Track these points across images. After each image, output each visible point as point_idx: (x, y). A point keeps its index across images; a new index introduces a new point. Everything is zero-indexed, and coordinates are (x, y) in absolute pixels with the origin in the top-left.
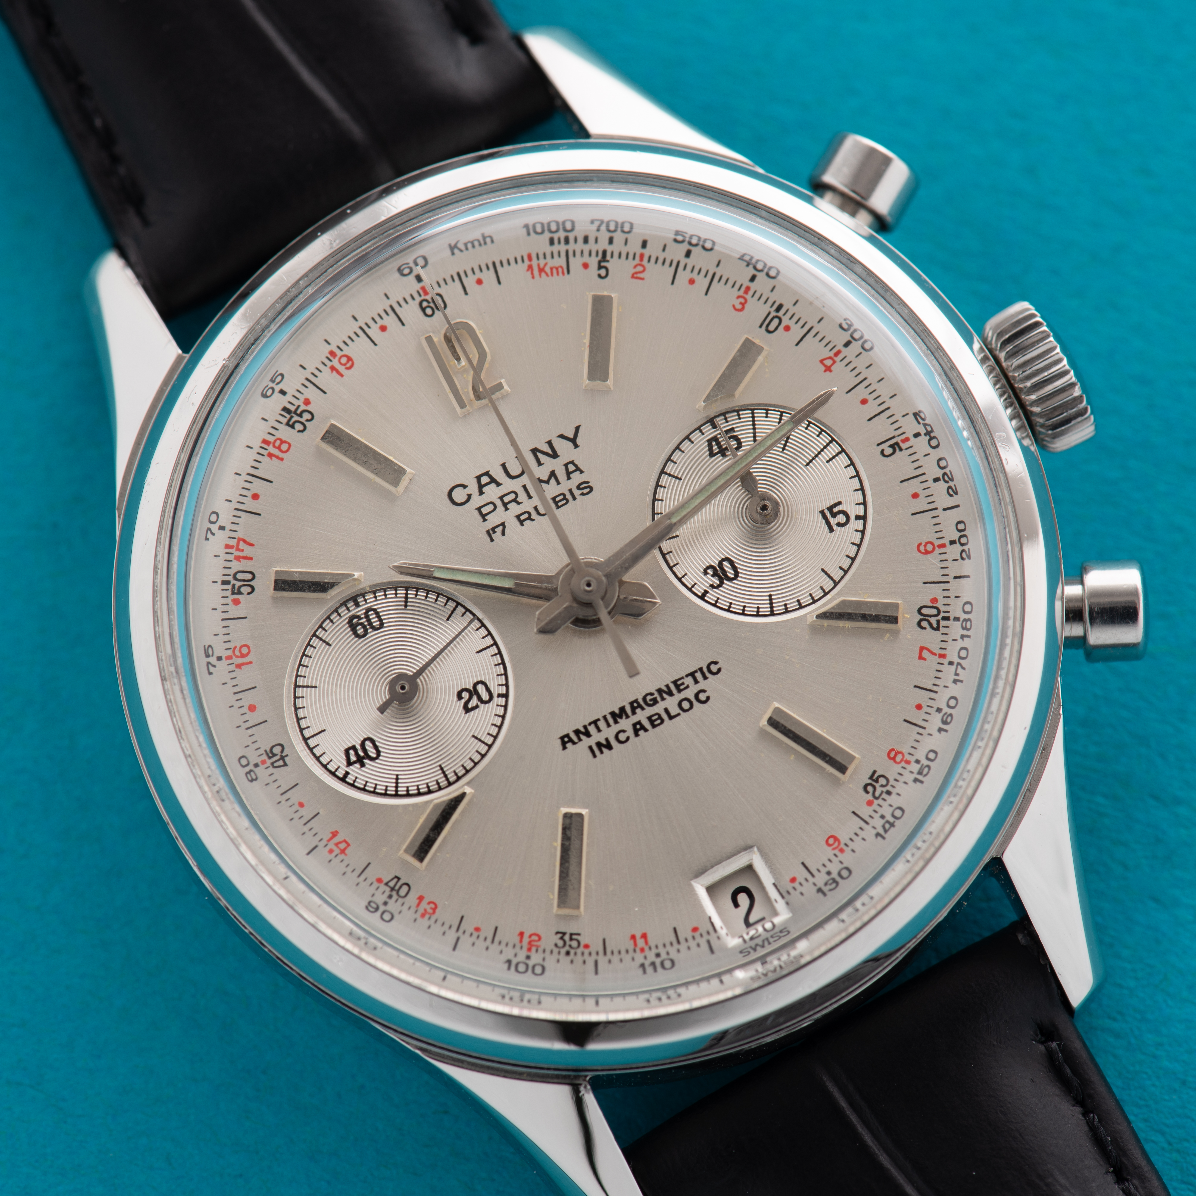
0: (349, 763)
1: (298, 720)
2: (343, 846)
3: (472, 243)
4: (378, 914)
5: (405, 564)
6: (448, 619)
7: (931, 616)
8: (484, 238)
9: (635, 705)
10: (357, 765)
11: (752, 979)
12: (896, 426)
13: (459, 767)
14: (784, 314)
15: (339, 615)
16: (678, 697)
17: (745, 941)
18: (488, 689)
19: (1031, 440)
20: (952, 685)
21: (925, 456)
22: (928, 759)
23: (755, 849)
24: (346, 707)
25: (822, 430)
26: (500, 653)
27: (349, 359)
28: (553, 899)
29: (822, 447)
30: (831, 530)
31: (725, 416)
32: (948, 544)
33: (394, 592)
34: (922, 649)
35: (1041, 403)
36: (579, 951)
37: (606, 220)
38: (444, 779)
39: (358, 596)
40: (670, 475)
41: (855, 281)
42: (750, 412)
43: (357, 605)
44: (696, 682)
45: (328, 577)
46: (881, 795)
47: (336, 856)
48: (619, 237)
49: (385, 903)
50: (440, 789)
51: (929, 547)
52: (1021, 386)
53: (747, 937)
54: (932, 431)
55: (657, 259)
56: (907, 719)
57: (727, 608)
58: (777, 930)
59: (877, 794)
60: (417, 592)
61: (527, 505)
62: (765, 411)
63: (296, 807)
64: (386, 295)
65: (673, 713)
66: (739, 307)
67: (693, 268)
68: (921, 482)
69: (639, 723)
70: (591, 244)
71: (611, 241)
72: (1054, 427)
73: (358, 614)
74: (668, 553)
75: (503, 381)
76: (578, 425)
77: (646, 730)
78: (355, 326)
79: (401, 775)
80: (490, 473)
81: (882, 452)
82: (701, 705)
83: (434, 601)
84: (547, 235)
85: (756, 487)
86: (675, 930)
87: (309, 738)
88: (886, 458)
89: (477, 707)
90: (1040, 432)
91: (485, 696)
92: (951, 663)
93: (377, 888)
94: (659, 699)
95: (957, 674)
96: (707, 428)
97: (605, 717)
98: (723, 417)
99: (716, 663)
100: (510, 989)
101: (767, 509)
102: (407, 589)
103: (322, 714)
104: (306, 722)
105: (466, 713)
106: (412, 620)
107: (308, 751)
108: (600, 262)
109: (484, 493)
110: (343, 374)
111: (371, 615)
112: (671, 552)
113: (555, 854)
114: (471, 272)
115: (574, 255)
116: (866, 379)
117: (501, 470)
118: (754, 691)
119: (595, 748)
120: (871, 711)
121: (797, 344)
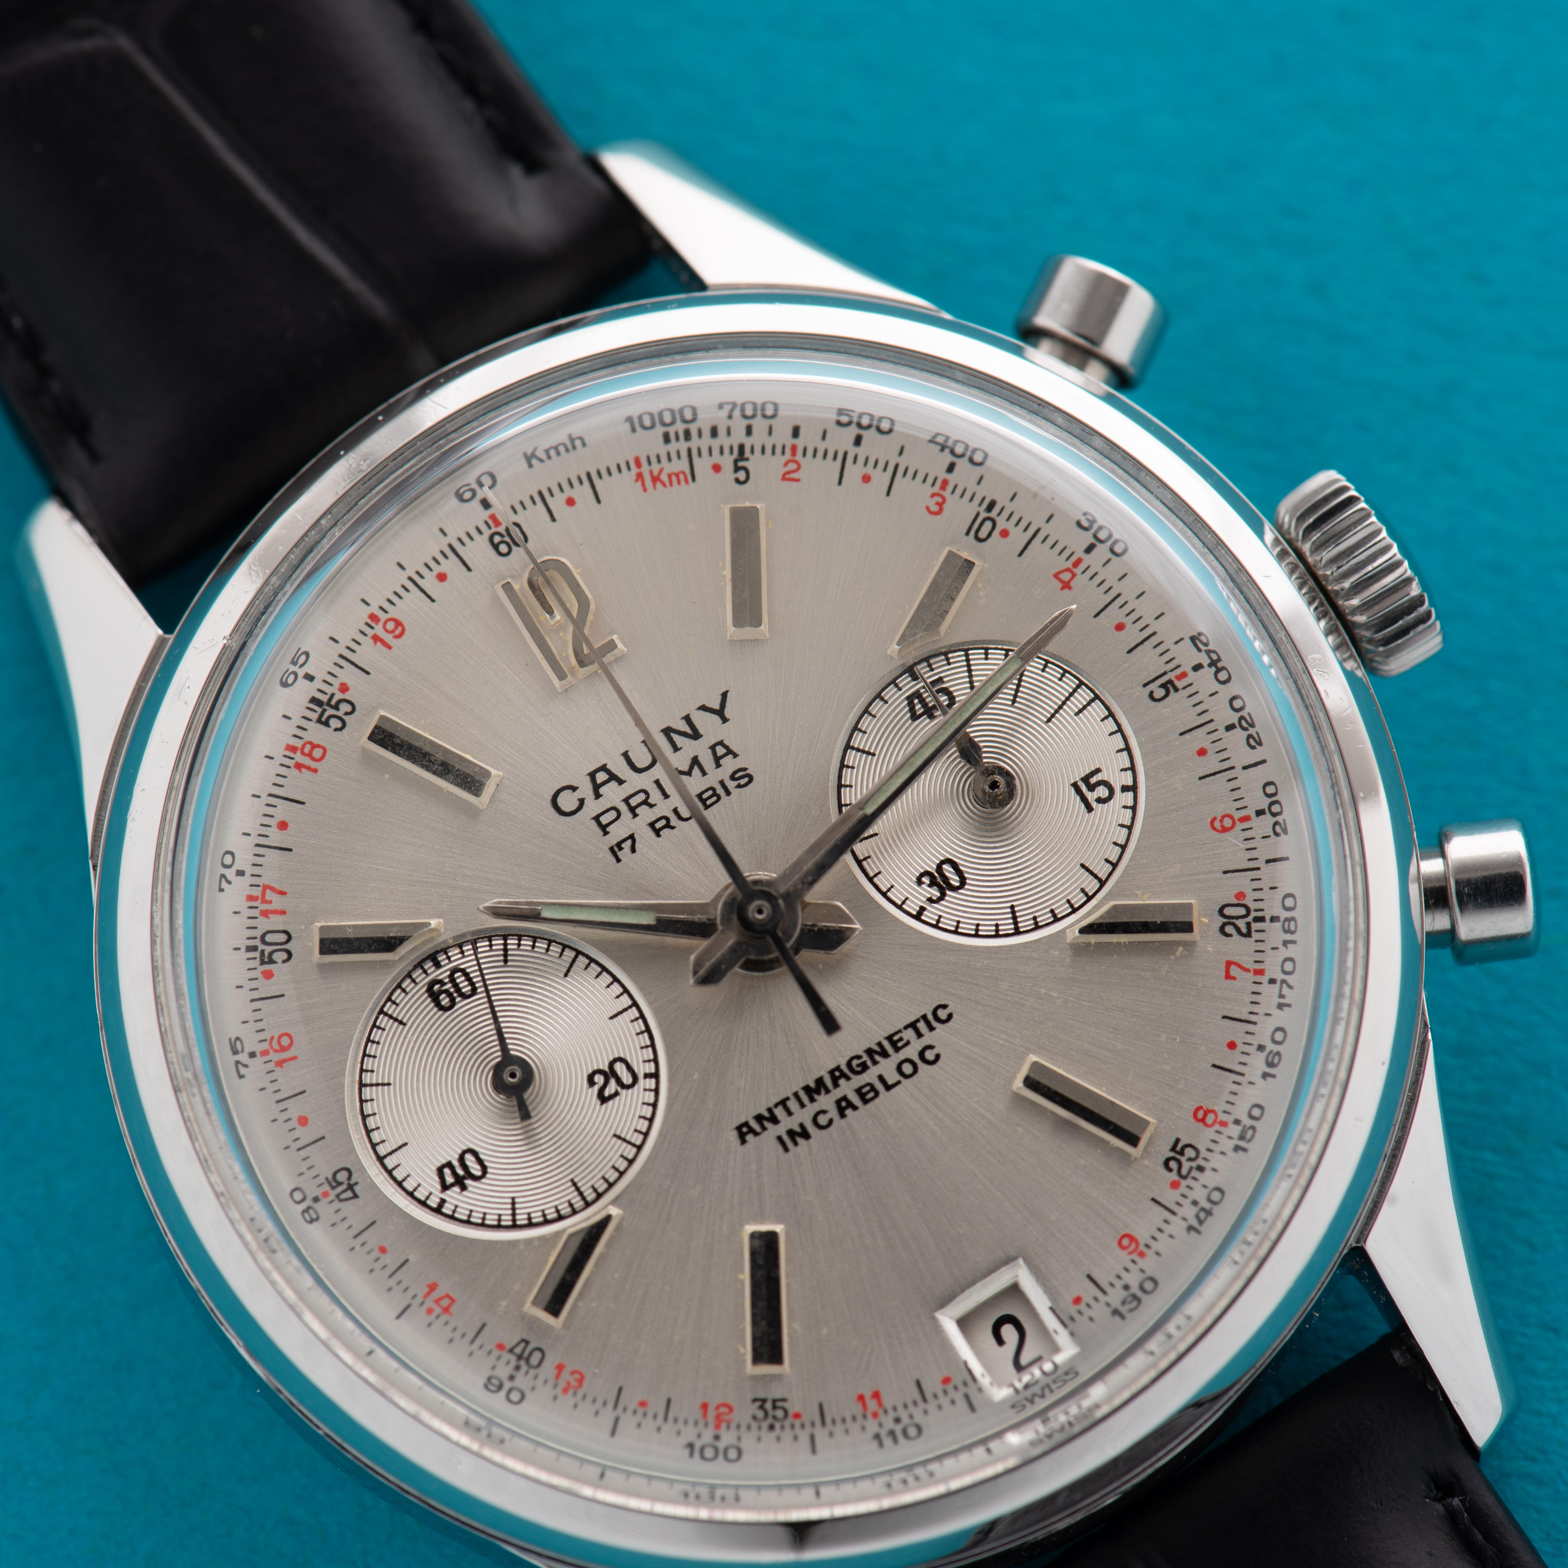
0: (445, 1187)
1: (368, 1132)
2: (445, 1303)
3: (556, 448)
4: (503, 1393)
5: (501, 903)
6: (566, 975)
7: (1238, 918)
8: (572, 440)
9: (837, 1074)
10: (457, 1189)
11: (1033, 1444)
12: (1167, 657)
13: (598, 1180)
14: (999, 514)
15: (414, 981)
16: (896, 1058)
17: (1017, 1391)
18: (629, 1068)
19: (1356, 661)
20: (1276, 1012)
21: (1212, 695)
22: (1251, 1117)
23: (1021, 1261)
24: (434, 1109)
25: (1065, 671)
26: (642, 1016)
27: (398, 623)
28: (745, 1354)
29: (1067, 695)
30: (1090, 809)
31: (928, 662)
32: (1253, 815)
33: (487, 943)
34: (1229, 964)
35: (1365, 610)
36: (787, 1423)
37: (740, 401)
38: (579, 1198)
39: (437, 952)
40: (858, 750)
41: (1095, 460)
42: (963, 653)
43: (438, 965)
44: (919, 1035)
45: (395, 929)
46: (1189, 1172)
47: (438, 1317)
48: (760, 425)
49: (512, 1378)
50: (574, 1212)
51: (1228, 822)
52: (1337, 588)
53: (1019, 1386)
54: (1219, 659)
55: (815, 451)
56: (1217, 1063)
57: (953, 929)
58: (1060, 1372)
59: (1184, 1171)
60: (520, 940)
61: (663, 808)
62: (983, 651)
63: (376, 1253)
64: (442, 530)
65: (890, 1082)
66: (935, 508)
67: (867, 459)
68: (1209, 733)
69: (845, 1098)
70: (722, 439)
71: (749, 431)
72: (1387, 641)
73: (440, 978)
74: (865, 859)
75: (615, 637)
76: (724, 690)
77: (855, 1108)
78: (402, 577)
79: (518, 1197)
80: (608, 767)
81: (1151, 695)
82: (929, 1067)
83: (544, 951)
84: (660, 430)
85: (981, 758)
86: (918, 1383)
87: (385, 1157)
88: (1156, 703)
89: (616, 1094)
90: (1367, 651)
91: (627, 1079)
92: (1272, 981)
93: (499, 1358)
94: (869, 1063)
95: (1281, 996)
96: (905, 681)
97: (796, 1095)
98: (925, 664)
99: (944, 1007)
100: (694, 1484)
101: (998, 787)
102: (505, 938)
103: (401, 1121)
104: (380, 1135)
105: (602, 1103)
106: (516, 980)
107: (386, 1175)
108: (736, 462)
109: (601, 796)
110: (391, 644)
111: (459, 977)
112: (869, 857)
113: (743, 1290)
114: (558, 490)
115: (700, 454)
116: (1119, 595)
117: (623, 762)
118: (1001, 1042)
119: (786, 1138)
120: (1166, 1056)
121: (1020, 554)
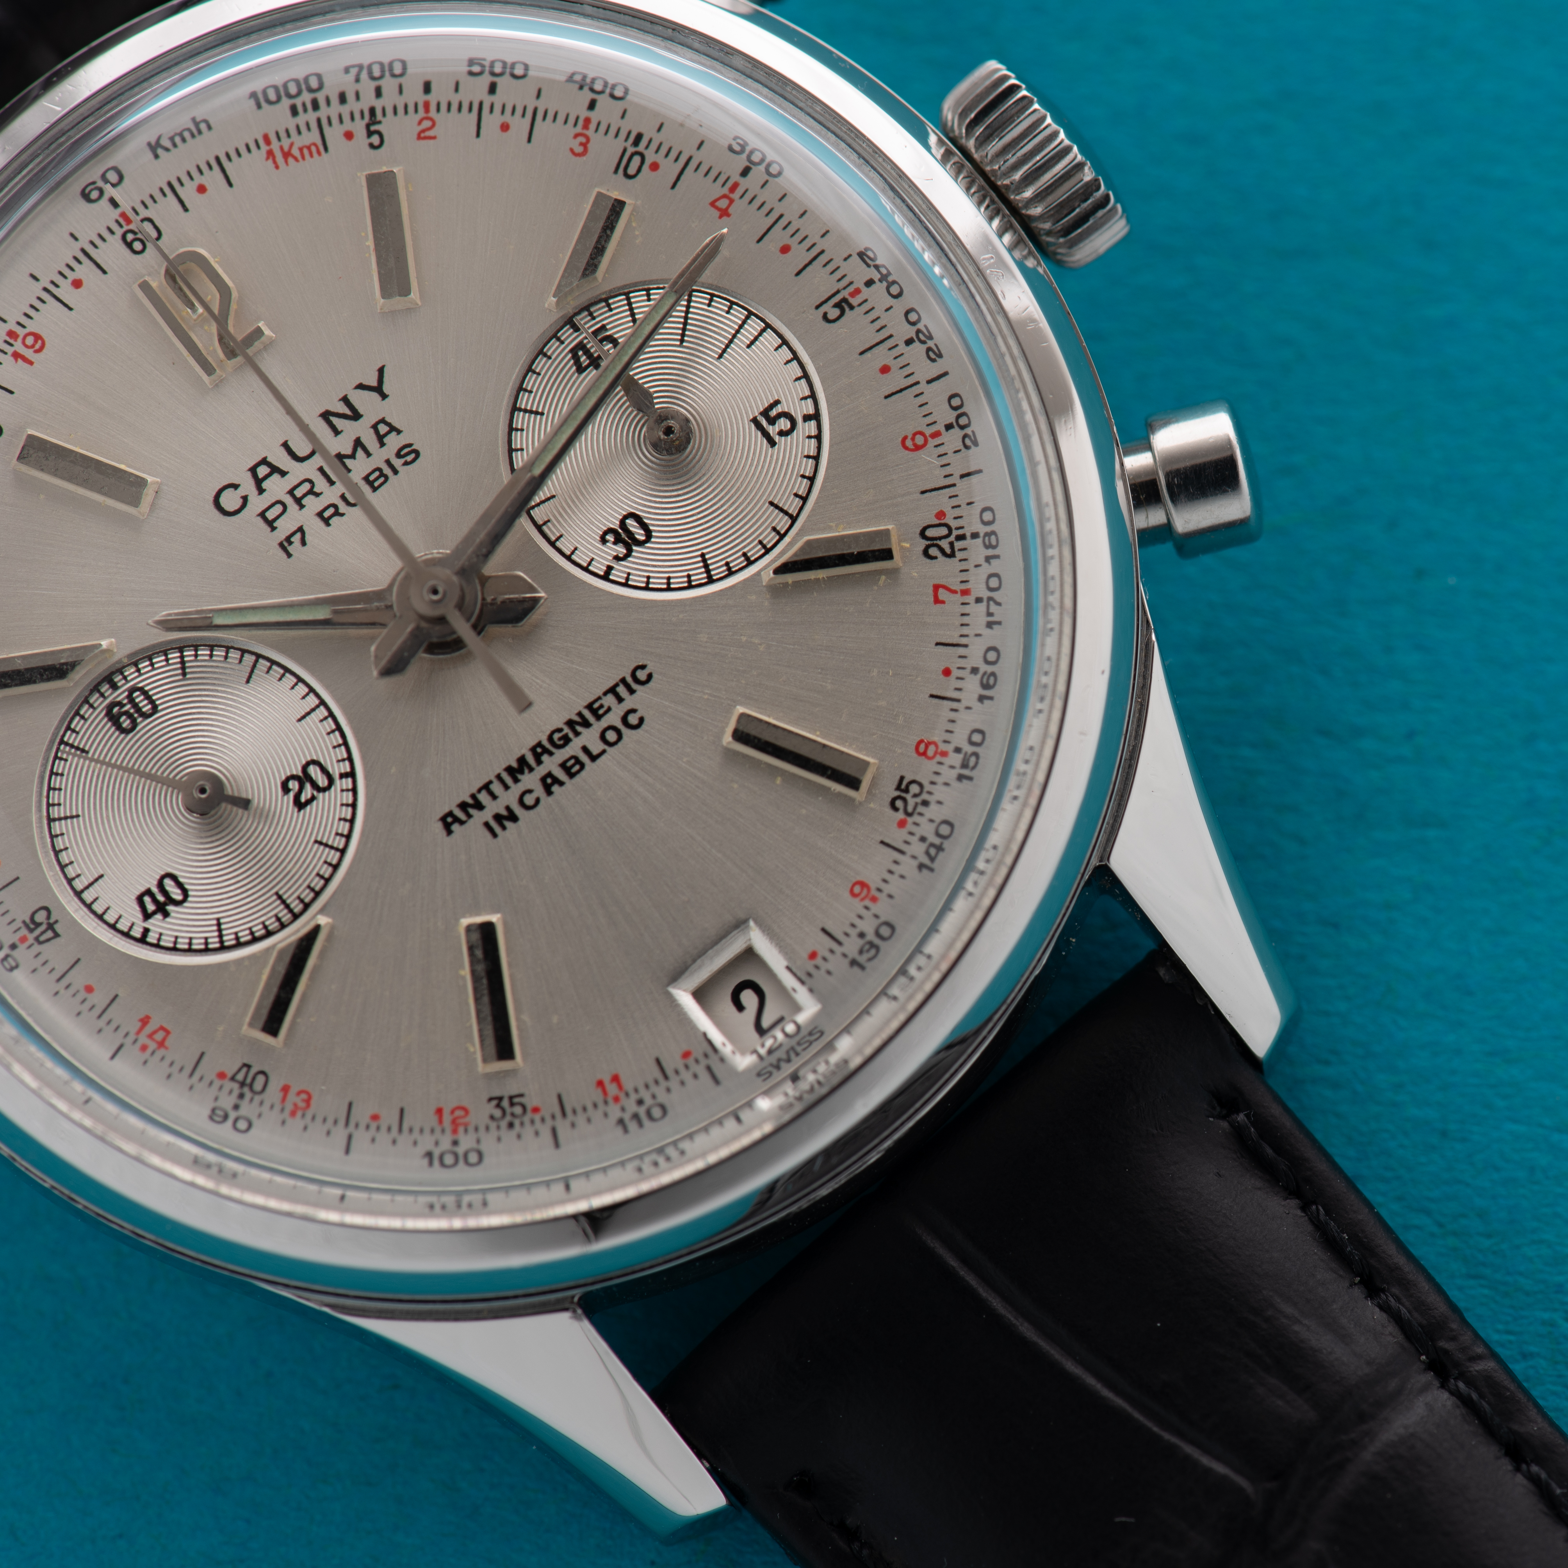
0: (147, 916)
1: (62, 867)
2: (159, 1036)
3: (181, 134)
4: (230, 1122)
5: (170, 615)
6: (248, 681)
7: (940, 538)
8: (197, 124)
9: (539, 750)
10: (159, 916)
11: (783, 1108)
12: (838, 274)
13: (304, 890)
14: (647, 147)
15: (91, 706)
16: (598, 726)
17: (761, 1057)
18: (324, 770)
19: (1035, 257)
20: (986, 632)
21: (887, 310)
22: (972, 743)
23: (752, 923)
24: (126, 836)
25: (732, 303)
26: (331, 715)
27: (37, 337)
28: (475, 1053)
29: (737, 327)
30: (772, 443)
31: (588, 310)
32: (943, 430)
33: (163, 658)
34: (936, 588)
35: (1039, 201)
36: (527, 1119)
37: (366, 63)
38: (286, 911)
39: (113, 673)
40: (525, 411)
41: (737, 81)
42: (623, 297)
43: (114, 687)
44: (620, 700)
45: (65, 655)
46: (915, 808)
47: (153, 1053)
48: (389, 85)
49: (236, 1107)
50: (283, 926)
51: (919, 440)
52: (1007, 182)
53: (763, 1051)
54: (889, 274)
55: (449, 105)
56: (935, 693)
57: (643, 585)
58: (804, 1032)
59: (910, 809)
60: (196, 651)
61: (330, 495)
62: (644, 292)
63: (83, 994)
64: (72, 235)
65: (595, 752)
66: (580, 149)
67: (504, 106)
68: (890, 349)
69: (549, 775)
70: (352, 104)
71: (378, 92)
72: (1067, 231)
73: (119, 699)
74: (545, 523)
75: (261, 324)
76: (380, 365)
77: (561, 784)
78: (36, 289)
79: (223, 917)
80: (269, 459)
81: (825, 317)
82: (634, 732)
83: (222, 659)
84: (286, 103)
85: (653, 404)
86: (658, 1061)
87: (82, 891)
88: (832, 325)
89: (313, 798)
90: (1048, 243)
91: (322, 781)
92: (979, 600)
93: (221, 1088)
94: (571, 735)
95: (990, 614)
96: (567, 333)
97: (499, 777)
98: (586, 313)
99: (643, 667)
100: (439, 1193)
101: (673, 432)
102: (181, 650)
103: (94, 853)
104: (74, 869)
105: (299, 810)
106: (197, 693)
107: (85, 909)
108: (368, 126)
109: (265, 490)
110: (33, 360)
111: (138, 697)
112: (548, 521)
113: (465, 986)
114: (188, 178)
115: (330, 123)
116: (781, 216)
117: (283, 452)
118: (706, 697)
119: (493, 824)
120: (880, 691)
121: (673, 187)
